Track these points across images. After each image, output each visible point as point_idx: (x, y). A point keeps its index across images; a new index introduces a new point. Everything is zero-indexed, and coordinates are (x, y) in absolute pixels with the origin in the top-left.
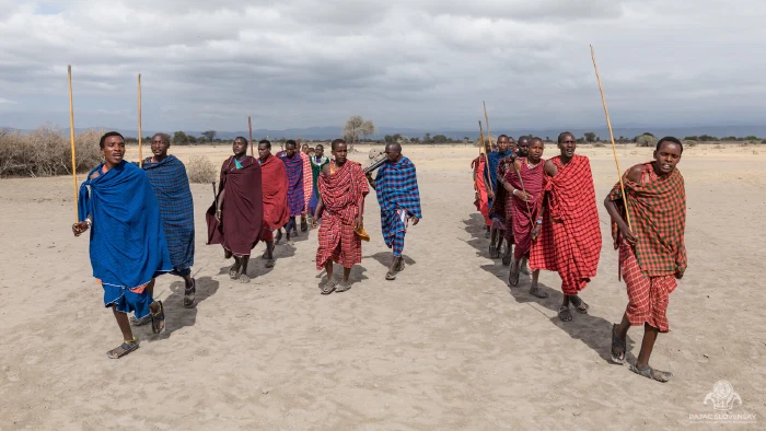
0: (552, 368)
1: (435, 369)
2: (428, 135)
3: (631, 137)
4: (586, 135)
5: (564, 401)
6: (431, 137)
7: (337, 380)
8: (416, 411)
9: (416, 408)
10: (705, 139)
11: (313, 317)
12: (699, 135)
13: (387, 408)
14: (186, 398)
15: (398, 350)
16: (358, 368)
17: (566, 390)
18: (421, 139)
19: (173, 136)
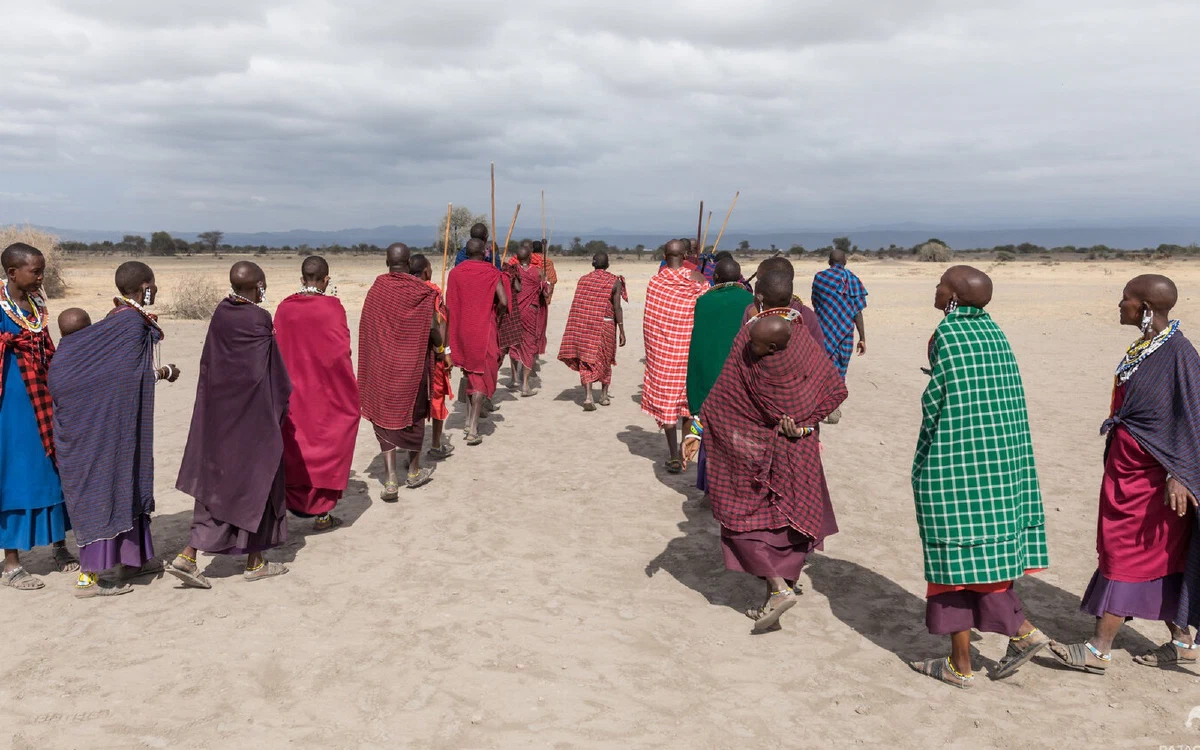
0: (814, 632)
1: (617, 634)
2: (577, 240)
3: (908, 246)
4: (836, 241)
5: (838, 689)
6: (583, 244)
7: (453, 656)
8: (592, 710)
9: (592, 703)
10: (1027, 251)
11: (405, 548)
12: (1017, 243)
13: (541, 704)
14: (193, 691)
15: (552, 604)
16: (489, 636)
17: (839, 669)
18: (566, 247)
19: (149, 240)
